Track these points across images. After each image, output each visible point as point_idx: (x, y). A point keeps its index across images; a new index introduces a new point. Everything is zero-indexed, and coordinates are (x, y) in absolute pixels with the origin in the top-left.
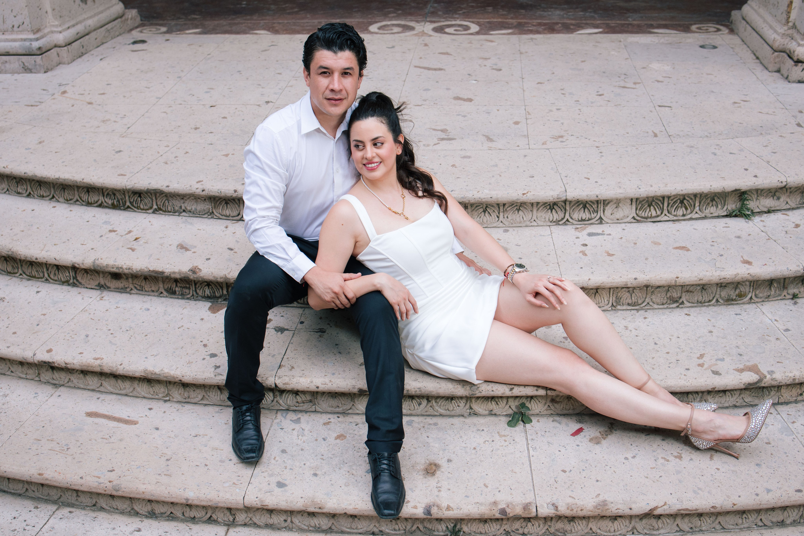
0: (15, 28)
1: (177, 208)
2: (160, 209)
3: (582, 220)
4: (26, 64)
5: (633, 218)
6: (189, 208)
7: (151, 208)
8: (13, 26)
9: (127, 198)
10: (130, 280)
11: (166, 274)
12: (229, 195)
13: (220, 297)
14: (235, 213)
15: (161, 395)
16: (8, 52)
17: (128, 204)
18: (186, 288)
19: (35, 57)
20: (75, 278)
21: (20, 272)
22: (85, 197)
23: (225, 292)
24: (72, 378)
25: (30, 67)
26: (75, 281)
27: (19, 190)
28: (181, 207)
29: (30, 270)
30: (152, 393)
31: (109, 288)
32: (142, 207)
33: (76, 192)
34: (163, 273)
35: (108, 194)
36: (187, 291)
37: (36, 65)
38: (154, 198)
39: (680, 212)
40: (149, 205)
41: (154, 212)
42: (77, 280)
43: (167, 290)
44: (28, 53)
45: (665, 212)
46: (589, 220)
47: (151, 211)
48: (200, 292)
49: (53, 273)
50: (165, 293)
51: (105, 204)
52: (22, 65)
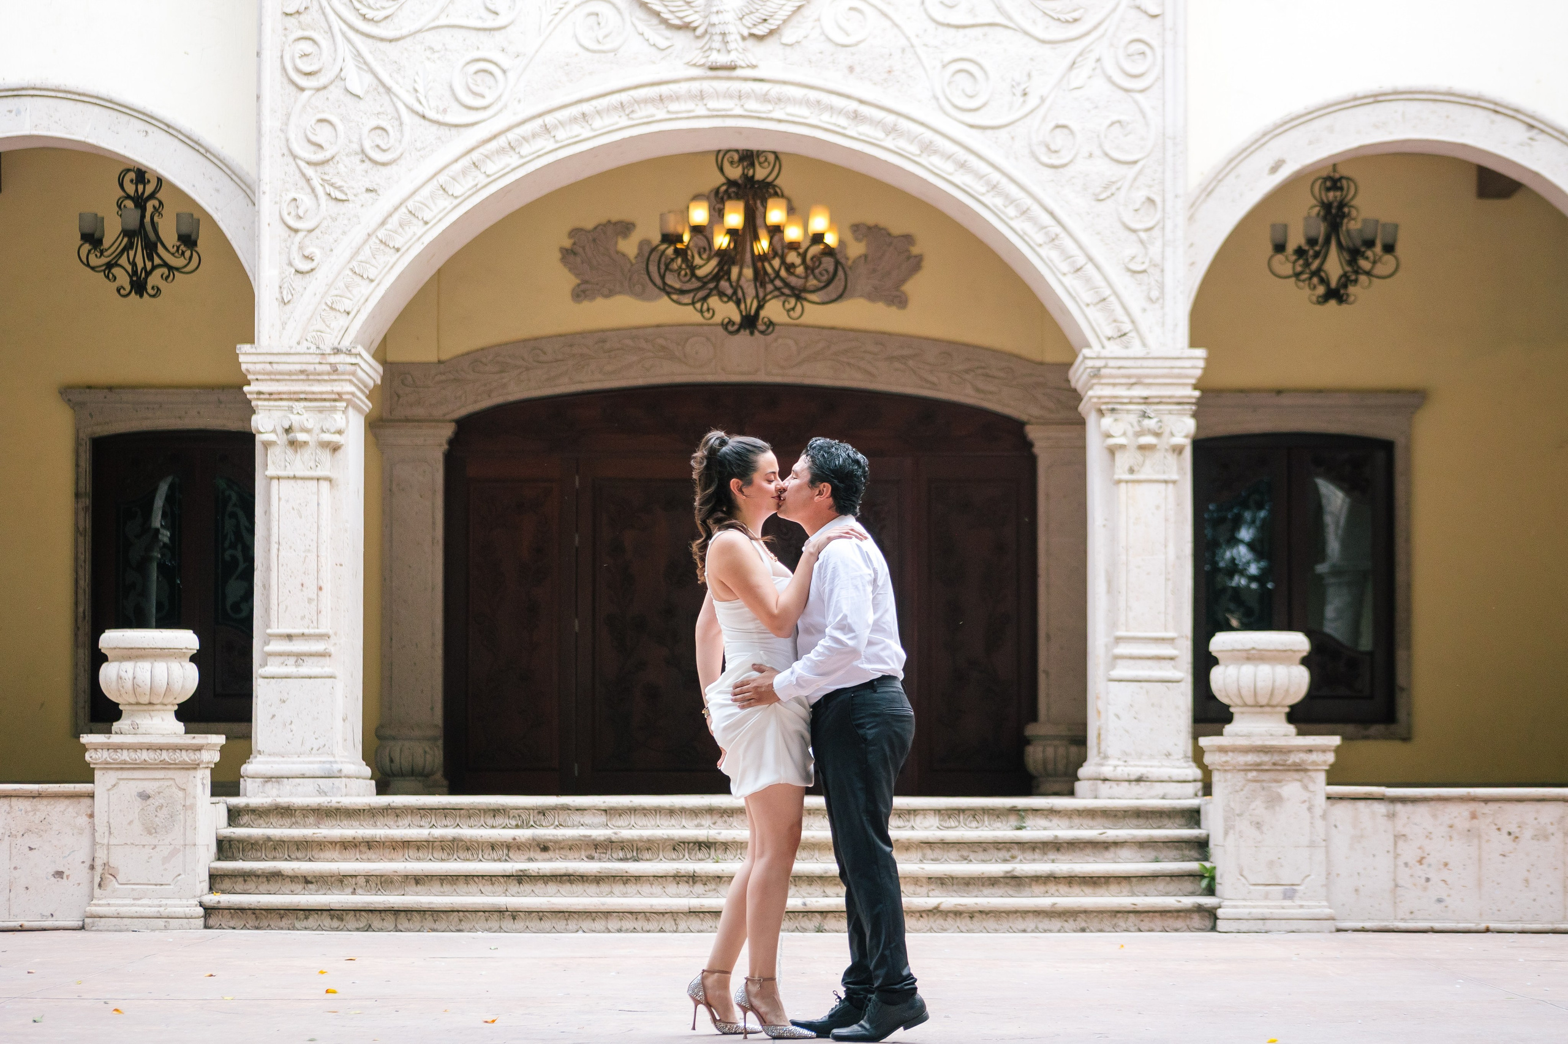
0: (314, 751)
1: (575, 823)
2: (561, 825)
3: (899, 827)
4: (321, 787)
5: (938, 828)
6: (586, 822)
7: (552, 825)
8: (312, 749)
9: (532, 817)
10: (557, 851)
11: (593, 837)
12: (625, 805)
13: (631, 858)
14: (626, 824)
15: (604, 894)
16: (303, 774)
17: (532, 823)
18: (603, 853)
19: (334, 779)
20: (507, 855)
21: (455, 857)
22: (490, 821)
23: (635, 854)
24: (534, 889)
25: (326, 790)
26: (507, 858)
27: (422, 823)
28: (579, 822)
29: (464, 855)
30: (598, 892)
31: (536, 860)
32: (544, 824)
33: (482, 818)
34: (590, 836)
35: (514, 817)
36: (604, 855)
37: (333, 788)
38: (557, 816)
39: (974, 824)
40: (551, 822)
41: (555, 828)
42: (509, 857)
43: (587, 858)
44: (327, 775)
45: (963, 825)
46: (904, 827)
47: (553, 827)
48: (615, 856)
49: (487, 854)
50: (585, 859)
51: (509, 826)
52: (317, 788)
